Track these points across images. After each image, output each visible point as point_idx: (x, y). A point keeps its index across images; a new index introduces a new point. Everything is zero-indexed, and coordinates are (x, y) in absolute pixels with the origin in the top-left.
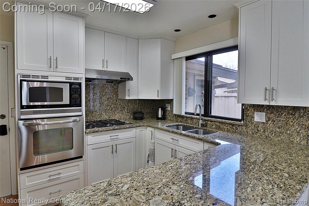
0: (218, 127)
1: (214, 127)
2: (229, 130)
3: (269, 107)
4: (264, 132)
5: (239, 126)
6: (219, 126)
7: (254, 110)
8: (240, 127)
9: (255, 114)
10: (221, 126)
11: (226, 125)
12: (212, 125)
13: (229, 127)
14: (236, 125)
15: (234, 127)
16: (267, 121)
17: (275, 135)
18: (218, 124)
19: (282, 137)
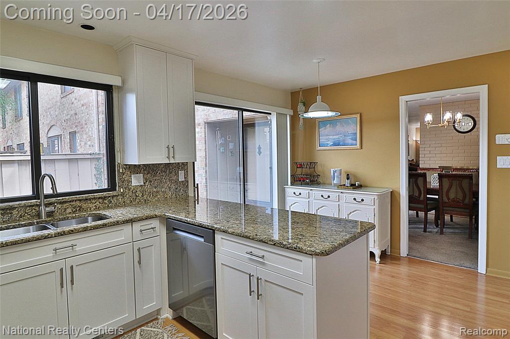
0: (78, 209)
1: (69, 210)
2: (97, 208)
3: (146, 166)
4: (143, 196)
5: (113, 197)
6: (80, 207)
7: (131, 172)
8: (115, 198)
9: (132, 178)
10: (84, 206)
11: (94, 201)
12: (65, 209)
13: (98, 203)
14: (110, 197)
15: (106, 201)
16: (144, 183)
17: (153, 196)
18: (78, 203)
19: (158, 196)
